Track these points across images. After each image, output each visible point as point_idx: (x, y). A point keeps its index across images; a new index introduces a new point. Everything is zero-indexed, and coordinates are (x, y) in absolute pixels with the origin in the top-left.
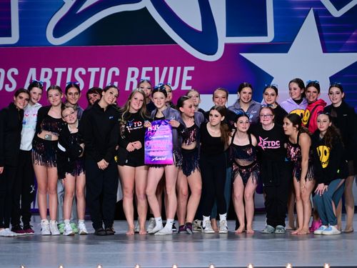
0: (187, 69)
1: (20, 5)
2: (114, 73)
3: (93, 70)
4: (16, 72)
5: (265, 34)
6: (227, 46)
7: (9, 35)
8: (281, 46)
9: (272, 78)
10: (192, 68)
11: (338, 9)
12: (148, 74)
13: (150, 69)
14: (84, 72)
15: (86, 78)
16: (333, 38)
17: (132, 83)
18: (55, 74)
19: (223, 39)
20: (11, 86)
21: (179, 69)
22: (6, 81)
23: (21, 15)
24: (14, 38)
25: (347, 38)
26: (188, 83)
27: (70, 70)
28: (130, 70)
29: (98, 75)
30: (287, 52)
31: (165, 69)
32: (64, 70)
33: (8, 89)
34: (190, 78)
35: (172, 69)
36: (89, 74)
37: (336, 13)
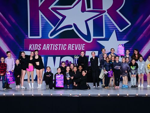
0: (83, 45)
1: (42, 28)
2: (65, 45)
3: (60, 45)
4: (41, 45)
5: (103, 36)
6: (93, 39)
7: (39, 36)
8: (107, 39)
9: (105, 47)
10: (85, 44)
11: (121, 30)
12: (74, 46)
13: (74, 45)
14: (58, 45)
15: (58, 47)
16: (120, 37)
17: (69, 48)
18: (50, 46)
19: (92, 37)
20: (39, 49)
21: (81, 44)
22: (38, 47)
23: (42, 31)
24: (40, 37)
25: (123, 37)
26: (84, 48)
27: (54, 45)
28: (69, 45)
29: (61, 46)
30: (108, 40)
31: (78, 44)
32: (53, 45)
33: (38, 49)
34: (84, 47)
35: (79, 45)
36: (59, 46)
37: (121, 31)
